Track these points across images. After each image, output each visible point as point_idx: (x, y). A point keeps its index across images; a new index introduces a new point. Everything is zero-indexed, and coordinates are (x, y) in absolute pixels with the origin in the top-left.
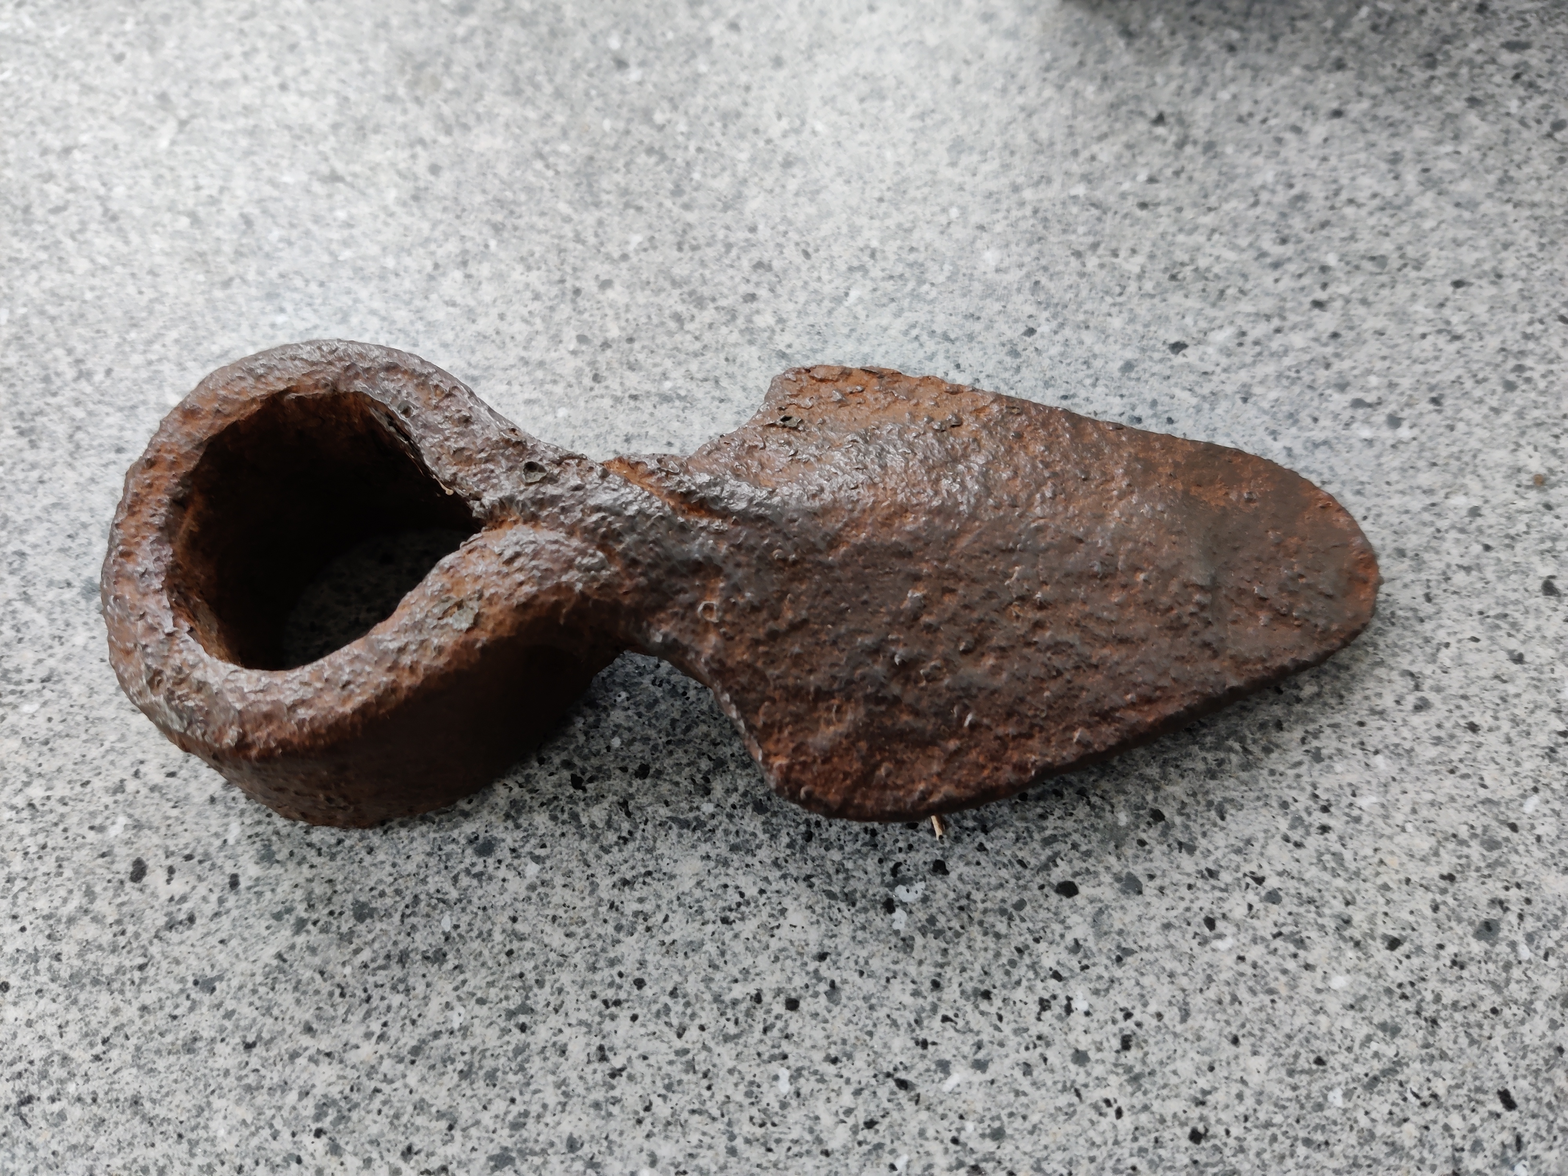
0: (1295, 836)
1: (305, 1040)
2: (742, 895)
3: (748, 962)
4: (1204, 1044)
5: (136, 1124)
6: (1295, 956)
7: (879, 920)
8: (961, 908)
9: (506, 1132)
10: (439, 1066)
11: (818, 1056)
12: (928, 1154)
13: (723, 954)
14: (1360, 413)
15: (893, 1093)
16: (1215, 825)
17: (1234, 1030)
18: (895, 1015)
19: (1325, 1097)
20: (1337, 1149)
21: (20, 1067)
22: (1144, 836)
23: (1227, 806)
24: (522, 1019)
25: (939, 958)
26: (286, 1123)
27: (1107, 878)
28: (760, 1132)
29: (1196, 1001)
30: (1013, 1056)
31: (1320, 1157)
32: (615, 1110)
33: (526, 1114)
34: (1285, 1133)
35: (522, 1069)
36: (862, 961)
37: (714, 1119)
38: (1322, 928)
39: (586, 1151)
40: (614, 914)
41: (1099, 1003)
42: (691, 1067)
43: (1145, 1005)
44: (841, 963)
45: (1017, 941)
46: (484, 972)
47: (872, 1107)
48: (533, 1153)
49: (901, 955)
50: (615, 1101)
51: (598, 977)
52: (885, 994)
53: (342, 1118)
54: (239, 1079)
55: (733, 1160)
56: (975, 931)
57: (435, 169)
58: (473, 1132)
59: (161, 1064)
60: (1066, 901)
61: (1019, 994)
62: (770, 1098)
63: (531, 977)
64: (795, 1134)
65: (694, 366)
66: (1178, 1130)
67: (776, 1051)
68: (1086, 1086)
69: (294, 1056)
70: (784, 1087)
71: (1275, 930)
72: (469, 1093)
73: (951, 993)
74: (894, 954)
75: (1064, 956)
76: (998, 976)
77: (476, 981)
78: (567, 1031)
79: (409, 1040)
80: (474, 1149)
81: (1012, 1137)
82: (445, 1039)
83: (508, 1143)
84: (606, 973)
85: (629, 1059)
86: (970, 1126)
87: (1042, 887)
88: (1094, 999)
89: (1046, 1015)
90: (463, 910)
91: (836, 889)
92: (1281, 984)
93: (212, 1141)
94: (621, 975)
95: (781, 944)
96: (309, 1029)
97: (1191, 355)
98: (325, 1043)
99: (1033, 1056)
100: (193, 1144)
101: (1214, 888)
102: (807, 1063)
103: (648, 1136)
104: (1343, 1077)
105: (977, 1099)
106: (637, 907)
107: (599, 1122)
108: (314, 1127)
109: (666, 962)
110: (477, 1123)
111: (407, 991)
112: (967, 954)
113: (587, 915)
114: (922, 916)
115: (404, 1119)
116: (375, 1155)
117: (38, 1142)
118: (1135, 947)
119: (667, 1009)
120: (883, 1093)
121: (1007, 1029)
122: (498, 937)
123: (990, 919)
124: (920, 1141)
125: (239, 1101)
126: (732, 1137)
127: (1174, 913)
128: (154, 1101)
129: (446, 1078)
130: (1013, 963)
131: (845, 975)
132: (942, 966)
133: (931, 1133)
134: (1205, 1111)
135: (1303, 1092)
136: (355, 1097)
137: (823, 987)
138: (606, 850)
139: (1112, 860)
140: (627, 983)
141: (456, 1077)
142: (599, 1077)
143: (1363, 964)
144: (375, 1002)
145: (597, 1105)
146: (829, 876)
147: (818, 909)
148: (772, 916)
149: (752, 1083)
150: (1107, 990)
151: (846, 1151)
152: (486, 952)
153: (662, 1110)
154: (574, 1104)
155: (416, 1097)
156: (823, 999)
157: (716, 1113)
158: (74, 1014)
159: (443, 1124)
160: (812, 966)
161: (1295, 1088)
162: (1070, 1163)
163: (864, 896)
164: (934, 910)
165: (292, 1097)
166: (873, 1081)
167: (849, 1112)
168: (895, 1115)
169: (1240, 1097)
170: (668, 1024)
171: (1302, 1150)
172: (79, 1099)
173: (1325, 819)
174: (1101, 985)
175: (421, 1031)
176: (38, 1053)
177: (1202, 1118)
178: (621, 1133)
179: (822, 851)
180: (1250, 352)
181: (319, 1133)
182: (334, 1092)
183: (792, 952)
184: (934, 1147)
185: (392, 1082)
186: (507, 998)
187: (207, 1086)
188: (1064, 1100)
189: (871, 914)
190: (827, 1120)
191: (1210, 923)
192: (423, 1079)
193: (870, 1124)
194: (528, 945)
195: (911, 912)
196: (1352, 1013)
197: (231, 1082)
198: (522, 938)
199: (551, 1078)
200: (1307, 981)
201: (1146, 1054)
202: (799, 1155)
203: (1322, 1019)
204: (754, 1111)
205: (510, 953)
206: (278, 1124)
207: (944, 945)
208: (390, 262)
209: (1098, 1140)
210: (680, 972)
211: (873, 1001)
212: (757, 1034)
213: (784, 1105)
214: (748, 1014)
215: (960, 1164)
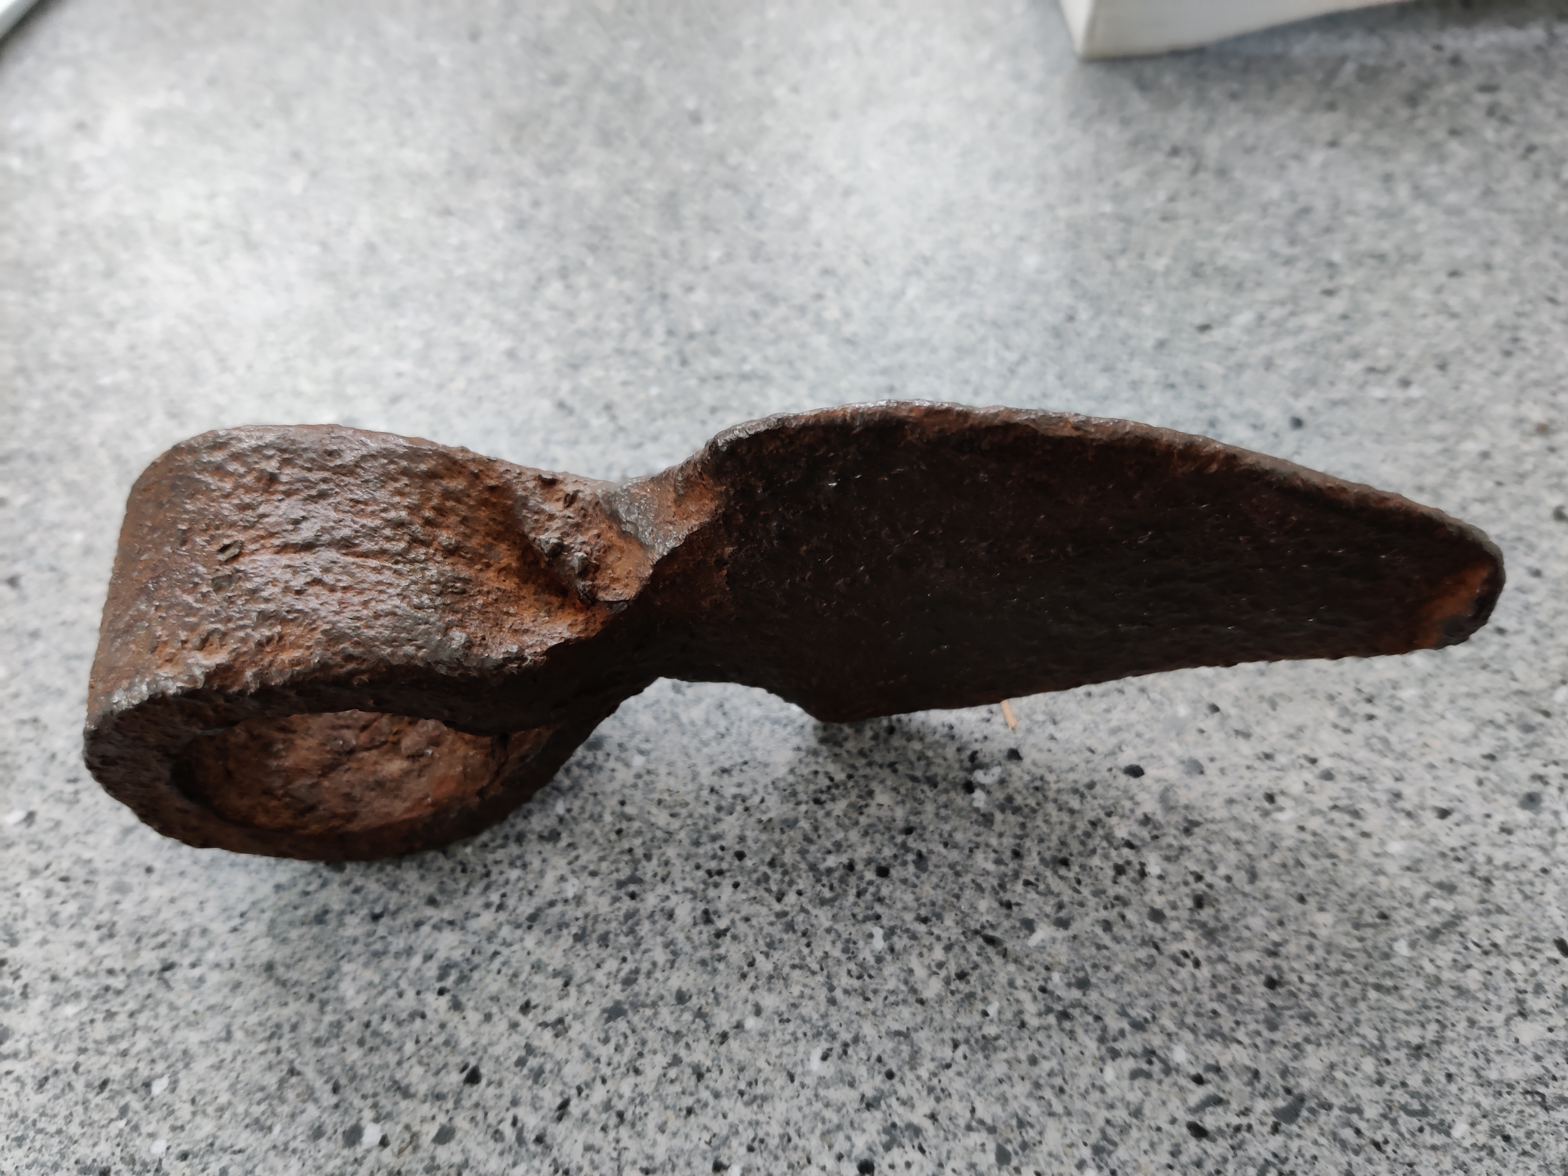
0: (1345, 723)
1: (429, 911)
2: (831, 779)
3: (840, 836)
4: (1272, 902)
5: (271, 988)
6: (1351, 825)
7: (960, 799)
8: (1037, 789)
9: (618, 987)
10: (555, 931)
11: (909, 917)
12: (1018, 1001)
13: (816, 829)
14: (1372, 377)
15: (981, 948)
16: (1267, 715)
17: (1299, 889)
18: (980, 880)
19: (1391, 947)
20: (1407, 993)
21: (162, 938)
22: (1202, 726)
23: (1278, 700)
24: (632, 888)
25: (1019, 832)
26: (411, 983)
27: (1171, 761)
28: (856, 983)
29: (1263, 865)
30: (1093, 915)
31: (1390, 1000)
32: (721, 966)
33: (637, 971)
34: (1356, 980)
35: (632, 931)
36: (946, 835)
37: (814, 973)
38: (1375, 801)
39: (695, 1002)
40: (714, 797)
41: (1171, 868)
42: (790, 927)
43: (1214, 868)
44: (927, 836)
45: (1091, 815)
46: (595, 848)
47: (963, 961)
48: (644, 1005)
49: (982, 829)
50: (721, 959)
51: (701, 850)
52: (970, 862)
53: (463, 978)
54: (367, 945)
55: (833, 1010)
56: (1051, 808)
57: (536, 204)
58: (588, 988)
59: (294, 934)
60: (1134, 782)
61: (1096, 861)
62: (866, 954)
63: (639, 852)
64: (892, 984)
65: (771, 351)
66: (1254, 978)
67: (870, 912)
68: (1163, 940)
69: (418, 924)
70: (879, 944)
71: (1331, 804)
72: (583, 953)
73: (1032, 861)
74: (976, 828)
75: (1136, 828)
76: (1075, 846)
77: (588, 856)
78: (674, 898)
79: (526, 909)
80: (588, 1003)
81: (1097, 986)
82: (559, 908)
83: (621, 997)
84: (708, 848)
85: (733, 922)
86: (1056, 976)
87: (1110, 770)
88: (1166, 865)
89: (1123, 879)
90: (576, 796)
91: (918, 773)
92: (1341, 849)
93: (341, 1000)
94: (722, 848)
95: (869, 821)
96: (432, 902)
97: (1217, 335)
98: (447, 914)
99: (1111, 915)
100: (323, 1004)
101: (1271, 768)
102: (899, 923)
103: (753, 989)
104: (1406, 929)
105: (1062, 953)
106: (735, 790)
107: (706, 977)
108: (438, 986)
109: (764, 837)
110: (591, 980)
111: (524, 866)
112: (1045, 828)
113: (689, 798)
114: (1000, 795)
115: (522, 978)
116: (495, 1010)
117: (179, 1002)
118: (1200, 819)
119: (766, 878)
120: (972, 948)
121: (1086, 892)
122: (608, 818)
123: (1064, 797)
124: (1009, 990)
125: (366, 965)
126: (831, 989)
127: (1235, 790)
128: (288, 967)
129: (561, 941)
130: (1088, 835)
131: (932, 846)
132: (1021, 837)
133: (1019, 982)
134: (1278, 961)
135: (1369, 943)
136: (476, 959)
137: (910, 857)
138: (705, 744)
139: (1174, 746)
140: (729, 856)
141: (571, 940)
142: (705, 937)
143: (1417, 832)
144: (494, 877)
145: (703, 963)
146: (911, 763)
147: (903, 790)
148: (860, 797)
149: (848, 941)
150: (1177, 858)
151: (940, 1000)
152: (597, 832)
153: (765, 965)
154: (682, 961)
155: (533, 958)
156: (911, 868)
157: (815, 967)
158: (212, 893)
159: (559, 982)
160: (900, 839)
161: (1361, 939)
162: (1154, 1008)
163: (945, 779)
164: (1010, 791)
165: (416, 961)
166: (962, 938)
167: (941, 965)
168: (985, 968)
169: (1310, 948)
170: (768, 890)
171: (1373, 994)
172: (217, 965)
173: (1369, 709)
174: (1172, 853)
175: (538, 900)
176: (180, 926)
177: (1277, 968)
178: (727, 987)
179: (904, 742)
180: (1268, 331)
181: (441, 992)
182: (456, 955)
183: (881, 827)
184: (1024, 996)
185: (510, 945)
186: (618, 870)
187: (336, 953)
188: (1143, 953)
189: (953, 794)
190: (920, 972)
191: (1270, 798)
192: (540, 943)
193: (962, 976)
194: (636, 825)
195: (988, 793)
196: (1409, 873)
197: (357, 949)
198: (630, 819)
199: (659, 939)
200: (1366, 848)
201: (1218, 911)
202: (897, 1004)
203: (1382, 879)
204: (852, 966)
205: (619, 832)
206: (403, 984)
207: (1021, 820)
208: (499, 276)
209: (1178, 987)
210: (778, 844)
211: (959, 868)
212: (851, 898)
213: (879, 960)
214: (843, 880)
215: (1049, 1010)
